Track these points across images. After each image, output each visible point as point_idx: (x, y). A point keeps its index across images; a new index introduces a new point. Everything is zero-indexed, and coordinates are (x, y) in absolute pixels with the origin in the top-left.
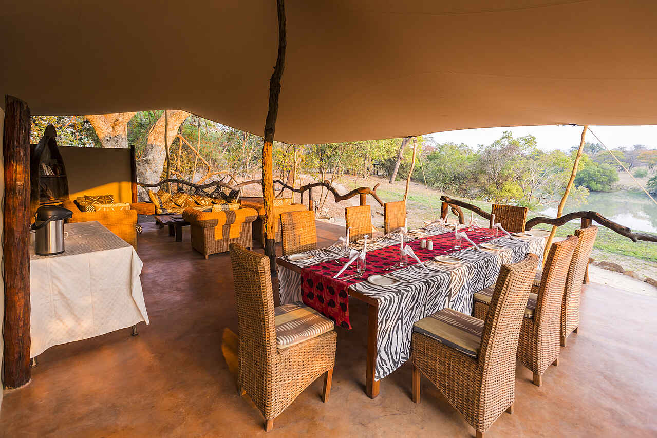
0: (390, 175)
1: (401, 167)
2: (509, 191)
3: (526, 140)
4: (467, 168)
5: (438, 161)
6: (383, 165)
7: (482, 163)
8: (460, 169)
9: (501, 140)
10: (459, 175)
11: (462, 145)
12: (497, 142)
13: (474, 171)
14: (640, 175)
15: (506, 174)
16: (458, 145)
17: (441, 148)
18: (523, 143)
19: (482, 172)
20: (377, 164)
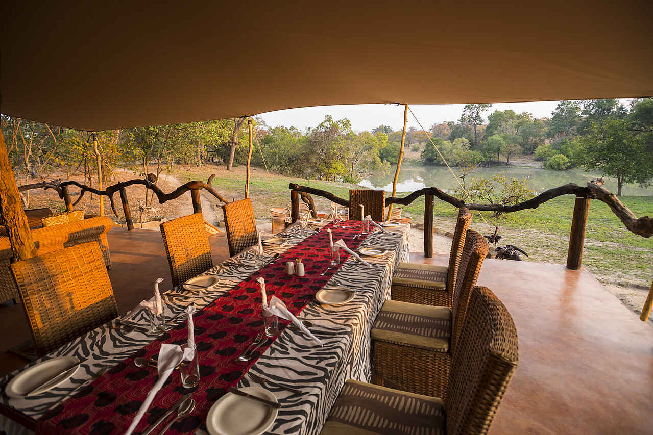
0: (226, 162)
1: (236, 151)
2: (335, 168)
3: (343, 122)
4: (299, 150)
5: (272, 145)
6: (218, 151)
7: (311, 144)
8: (293, 151)
9: (324, 123)
10: (292, 156)
11: (292, 128)
12: (322, 125)
13: (305, 152)
14: (415, 150)
15: (332, 154)
16: (289, 128)
17: (274, 131)
18: (341, 125)
19: (312, 152)
20: (211, 150)
